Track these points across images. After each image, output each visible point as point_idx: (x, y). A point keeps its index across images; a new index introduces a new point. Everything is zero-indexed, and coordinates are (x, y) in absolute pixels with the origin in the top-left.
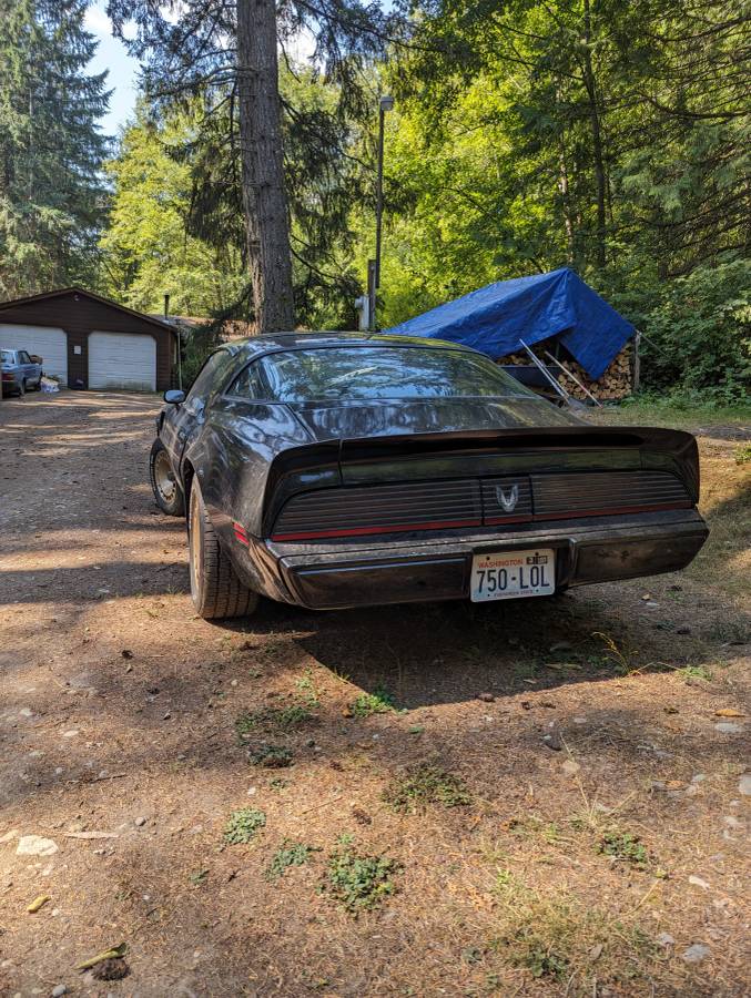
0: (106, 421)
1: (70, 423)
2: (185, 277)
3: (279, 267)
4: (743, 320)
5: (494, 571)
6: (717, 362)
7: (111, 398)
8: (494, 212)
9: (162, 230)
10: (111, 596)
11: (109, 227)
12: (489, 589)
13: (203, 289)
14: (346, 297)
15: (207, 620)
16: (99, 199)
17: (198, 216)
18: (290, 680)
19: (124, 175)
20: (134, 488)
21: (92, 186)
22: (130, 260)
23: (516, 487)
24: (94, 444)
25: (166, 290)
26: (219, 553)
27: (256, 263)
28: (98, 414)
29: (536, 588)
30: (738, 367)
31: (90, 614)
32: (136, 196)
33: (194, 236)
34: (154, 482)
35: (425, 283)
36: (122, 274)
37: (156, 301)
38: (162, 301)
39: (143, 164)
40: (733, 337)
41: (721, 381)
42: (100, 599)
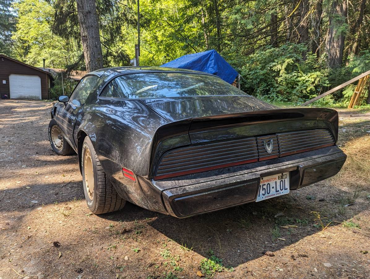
0: (20, 112)
1: (3, 113)
2: (51, 52)
3: (96, 47)
4: (276, 70)
5: (265, 185)
6: (267, 86)
7: (21, 102)
8: (179, 29)
9: (40, 32)
10: (40, 205)
11: (15, 31)
12: (263, 194)
13: (59, 57)
14: (123, 61)
15: (98, 215)
16: (10, 19)
17: (58, 25)
18: (156, 251)
19: (22, 9)
20: (40, 143)
21: (7, 13)
22: (26, 45)
23: (272, 140)
24: (16, 123)
25: (43, 57)
26: (105, 181)
27: (85, 45)
28: (16, 109)
29: (282, 191)
30: (274, 87)
31: (28, 217)
32: (27, 18)
33: (56, 34)
34: (51, 140)
35: (154, 56)
36: (22, 51)
37: (39, 62)
38: (42, 62)
39: (30, 5)
40: (273, 77)
41: (269, 93)
42: (33, 207)
